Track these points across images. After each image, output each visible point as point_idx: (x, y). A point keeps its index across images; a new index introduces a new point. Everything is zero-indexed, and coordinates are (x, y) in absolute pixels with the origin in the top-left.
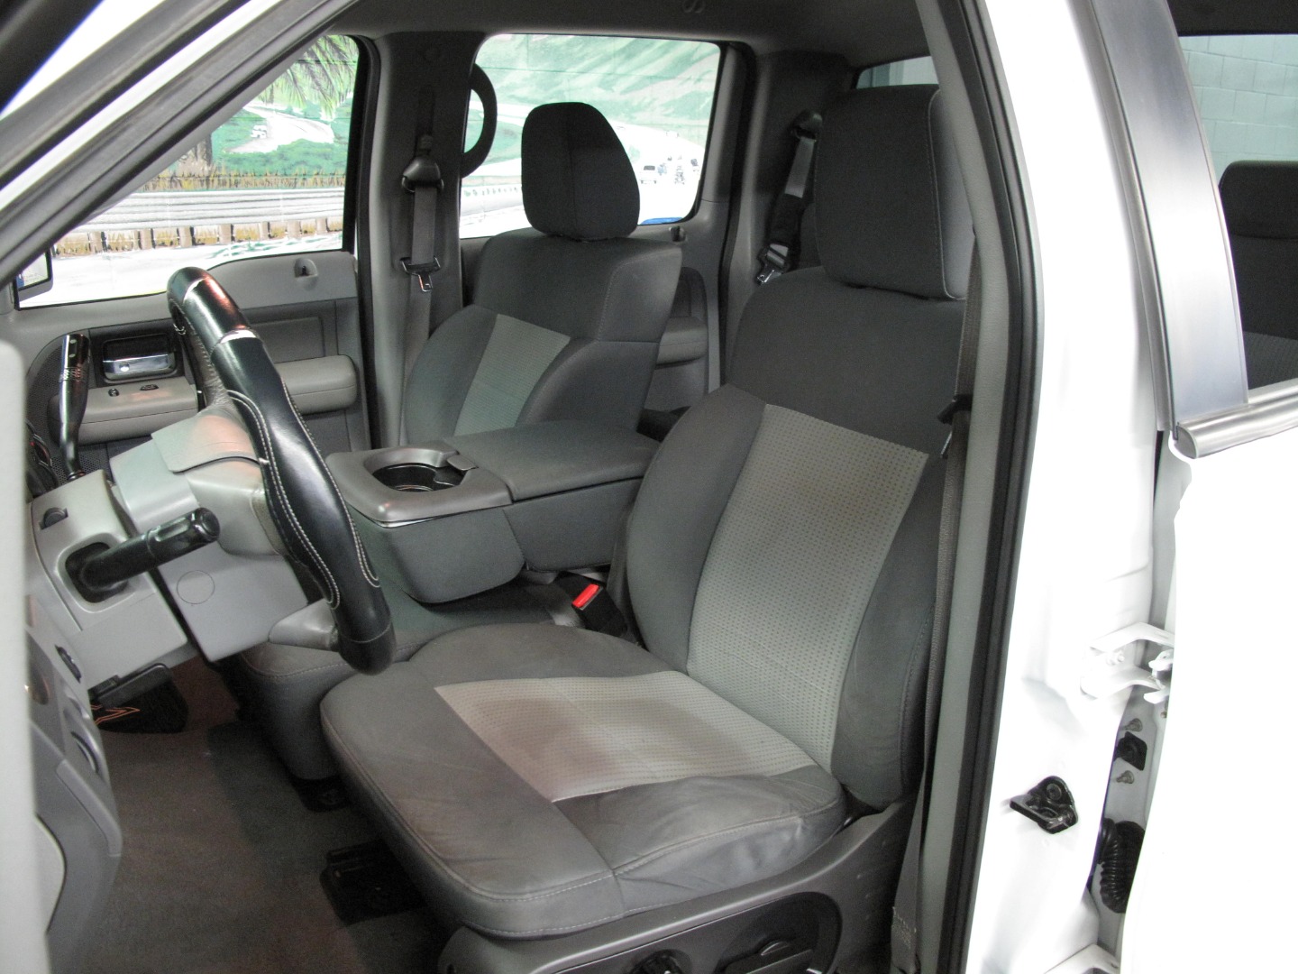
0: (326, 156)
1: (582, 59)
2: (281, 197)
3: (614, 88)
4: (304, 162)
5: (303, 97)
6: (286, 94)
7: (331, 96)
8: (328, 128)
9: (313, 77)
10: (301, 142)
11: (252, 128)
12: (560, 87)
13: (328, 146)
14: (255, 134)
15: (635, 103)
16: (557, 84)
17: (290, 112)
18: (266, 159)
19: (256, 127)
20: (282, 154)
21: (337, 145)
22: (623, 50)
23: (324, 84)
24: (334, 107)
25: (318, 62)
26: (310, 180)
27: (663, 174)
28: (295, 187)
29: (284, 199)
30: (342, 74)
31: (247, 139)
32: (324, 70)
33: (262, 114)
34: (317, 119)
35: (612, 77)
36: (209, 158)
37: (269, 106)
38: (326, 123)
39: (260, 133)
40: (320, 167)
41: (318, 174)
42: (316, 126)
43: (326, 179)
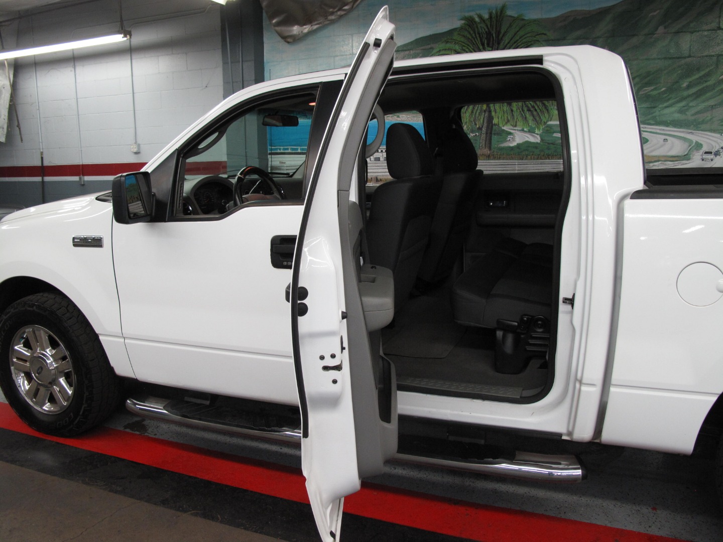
0: (536, 148)
1: (669, 100)
2: (517, 163)
3: (687, 113)
4: (527, 150)
5: (528, 124)
6: (521, 124)
7: (540, 123)
8: (538, 137)
9: (533, 116)
10: (527, 142)
11: (507, 137)
12: (654, 114)
13: (537, 143)
14: (508, 139)
15: (701, 120)
16: (652, 113)
17: (523, 130)
18: (512, 148)
19: (509, 136)
20: (518, 146)
21: (542, 143)
22: (693, 94)
23: (538, 119)
24: (541, 127)
25: (536, 110)
26: (529, 157)
27: (718, 157)
28: (522, 160)
29: (518, 164)
30: (546, 114)
31: (505, 140)
32: (538, 113)
33: (512, 131)
34: (534, 133)
35: (686, 108)
36: (490, 148)
37: (515, 128)
38: (537, 134)
39: (510, 139)
40: (533, 152)
41: (532, 155)
42: (533, 136)
43: (536, 157)
